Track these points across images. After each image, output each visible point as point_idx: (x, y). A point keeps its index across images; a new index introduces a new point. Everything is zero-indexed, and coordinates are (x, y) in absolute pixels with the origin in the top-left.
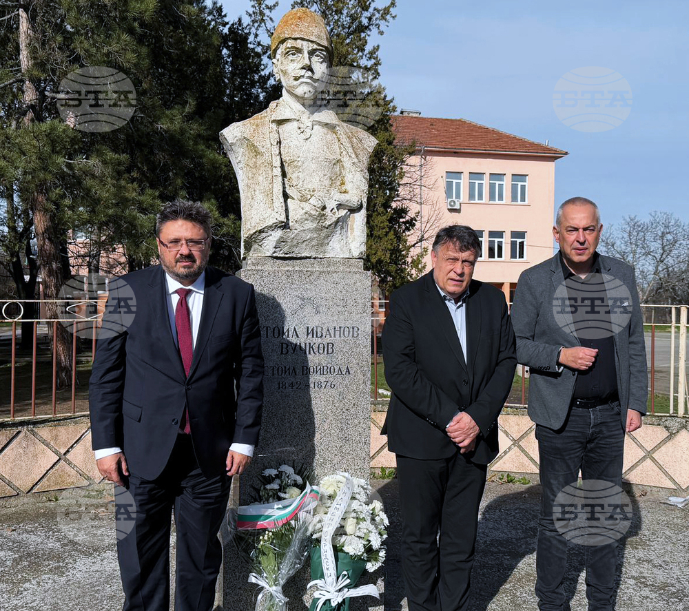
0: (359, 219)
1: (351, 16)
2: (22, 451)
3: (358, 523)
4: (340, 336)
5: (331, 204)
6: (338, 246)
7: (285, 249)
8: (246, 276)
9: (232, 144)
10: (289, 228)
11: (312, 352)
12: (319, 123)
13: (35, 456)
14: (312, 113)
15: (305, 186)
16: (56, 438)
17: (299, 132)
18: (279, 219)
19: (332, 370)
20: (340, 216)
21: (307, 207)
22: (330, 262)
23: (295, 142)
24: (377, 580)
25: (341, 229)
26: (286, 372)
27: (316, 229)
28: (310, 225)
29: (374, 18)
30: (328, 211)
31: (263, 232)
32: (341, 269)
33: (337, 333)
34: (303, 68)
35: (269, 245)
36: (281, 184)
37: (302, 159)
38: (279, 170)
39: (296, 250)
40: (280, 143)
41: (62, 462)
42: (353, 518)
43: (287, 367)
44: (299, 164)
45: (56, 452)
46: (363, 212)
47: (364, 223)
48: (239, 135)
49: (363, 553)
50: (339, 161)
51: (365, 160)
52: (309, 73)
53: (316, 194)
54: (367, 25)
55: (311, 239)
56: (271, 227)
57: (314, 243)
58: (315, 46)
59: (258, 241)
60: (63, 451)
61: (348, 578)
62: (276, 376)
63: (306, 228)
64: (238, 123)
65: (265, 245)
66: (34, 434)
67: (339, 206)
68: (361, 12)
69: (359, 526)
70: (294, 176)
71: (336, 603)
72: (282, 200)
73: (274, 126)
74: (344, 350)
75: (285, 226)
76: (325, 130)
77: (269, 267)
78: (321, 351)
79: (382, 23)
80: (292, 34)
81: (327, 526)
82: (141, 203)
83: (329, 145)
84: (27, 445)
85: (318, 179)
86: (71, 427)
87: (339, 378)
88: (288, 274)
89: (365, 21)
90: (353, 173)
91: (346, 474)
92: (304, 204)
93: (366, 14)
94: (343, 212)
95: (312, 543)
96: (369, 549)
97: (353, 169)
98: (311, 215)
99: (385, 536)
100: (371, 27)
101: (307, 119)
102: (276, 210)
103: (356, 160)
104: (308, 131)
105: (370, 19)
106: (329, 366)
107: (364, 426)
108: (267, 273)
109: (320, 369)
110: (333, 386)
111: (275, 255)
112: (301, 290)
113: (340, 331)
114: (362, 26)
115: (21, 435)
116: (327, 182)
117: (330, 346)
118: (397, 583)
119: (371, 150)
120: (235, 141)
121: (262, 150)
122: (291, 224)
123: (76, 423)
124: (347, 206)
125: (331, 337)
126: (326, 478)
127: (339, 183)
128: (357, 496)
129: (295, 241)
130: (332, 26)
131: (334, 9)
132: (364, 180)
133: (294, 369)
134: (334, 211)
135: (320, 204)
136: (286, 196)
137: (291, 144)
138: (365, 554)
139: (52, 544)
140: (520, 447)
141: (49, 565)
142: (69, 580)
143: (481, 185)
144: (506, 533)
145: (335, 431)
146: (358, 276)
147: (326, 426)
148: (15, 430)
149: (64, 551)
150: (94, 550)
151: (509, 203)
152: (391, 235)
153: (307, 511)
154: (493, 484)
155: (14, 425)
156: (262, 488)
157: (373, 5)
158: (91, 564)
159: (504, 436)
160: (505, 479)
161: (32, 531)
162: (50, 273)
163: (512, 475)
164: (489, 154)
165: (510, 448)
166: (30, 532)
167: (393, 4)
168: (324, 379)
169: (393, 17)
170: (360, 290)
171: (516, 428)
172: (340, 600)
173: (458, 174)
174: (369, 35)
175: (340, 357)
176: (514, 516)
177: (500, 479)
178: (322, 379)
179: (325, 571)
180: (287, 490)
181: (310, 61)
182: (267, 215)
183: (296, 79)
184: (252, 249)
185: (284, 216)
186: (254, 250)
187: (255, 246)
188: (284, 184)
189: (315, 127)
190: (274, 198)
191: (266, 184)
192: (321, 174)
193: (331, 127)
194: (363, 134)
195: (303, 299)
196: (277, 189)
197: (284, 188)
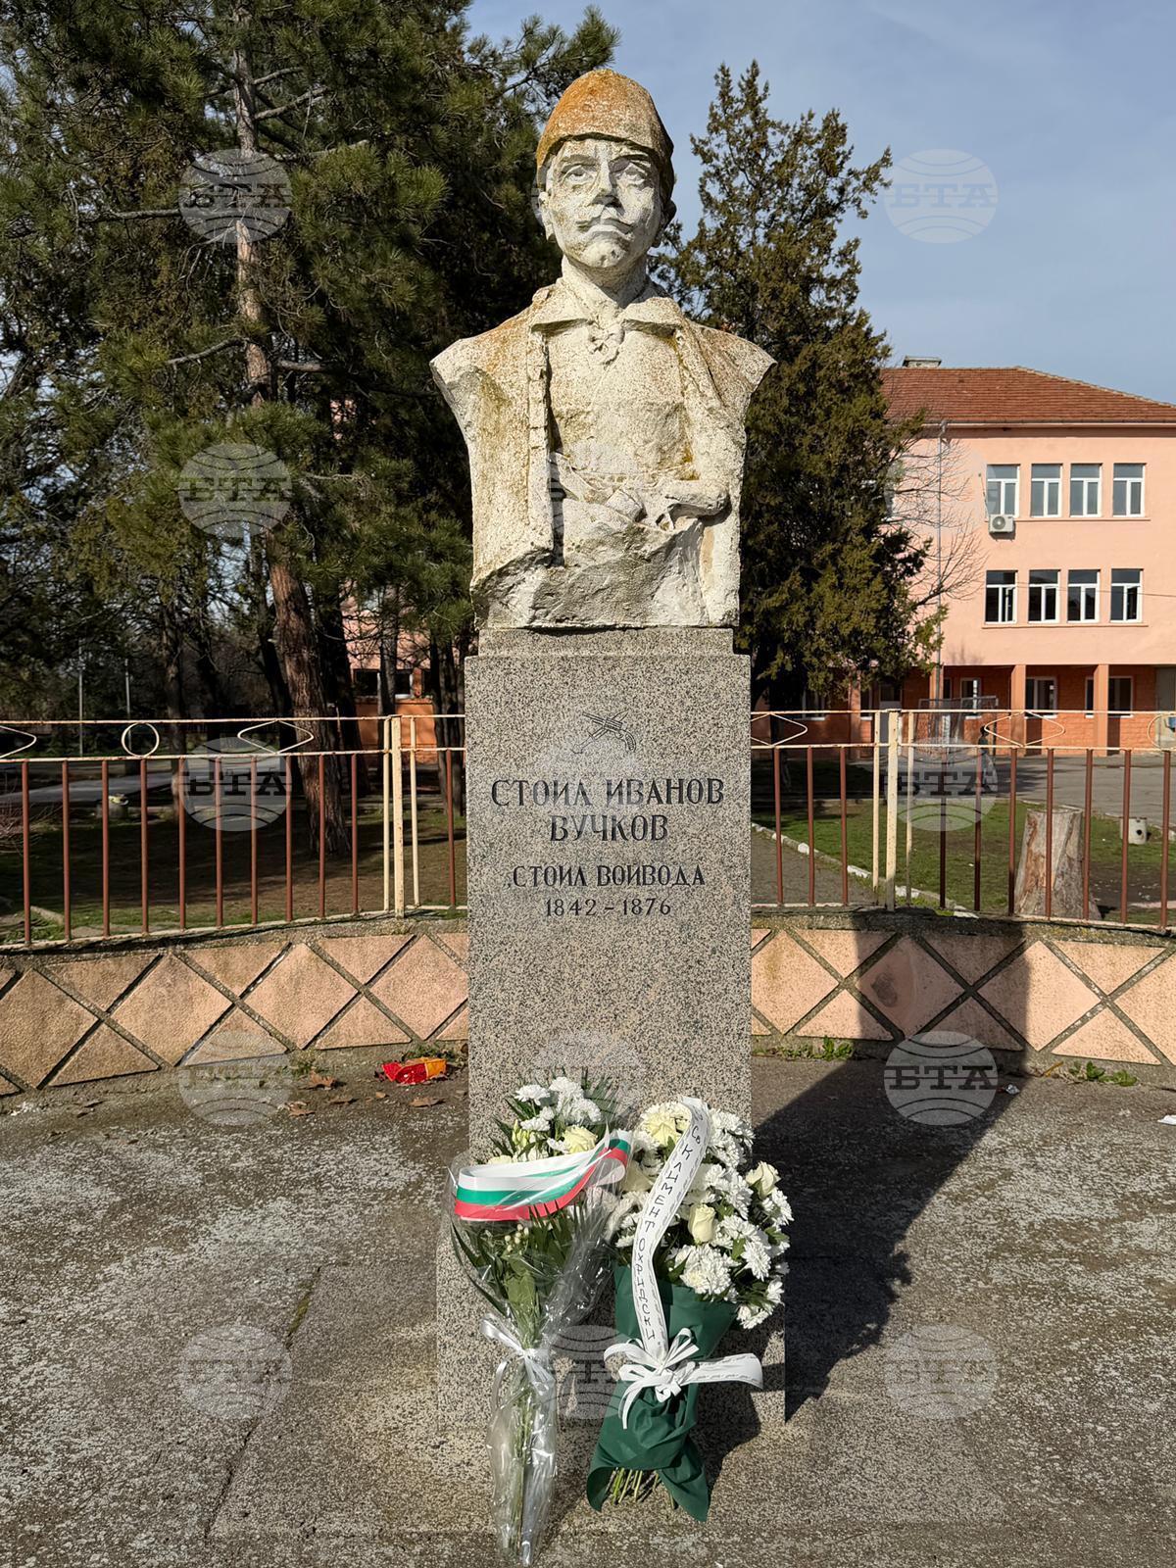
0: (724, 538)
1: (807, 189)
2: (164, 992)
3: (718, 1217)
4: (681, 801)
5: (658, 507)
6: (676, 600)
7: (557, 611)
8: (474, 673)
9: (452, 386)
10: (562, 563)
11: (618, 835)
12: (638, 326)
13: (189, 1000)
14: (624, 305)
15: (604, 469)
16: (225, 968)
17: (592, 347)
18: (537, 543)
19: (664, 875)
20: (677, 531)
21: (601, 513)
22: (657, 635)
23: (582, 371)
24: (769, 1335)
25: (681, 562)
26: (562, 879)
27: (622, 565)
28: (610, 555)
29: (850, 189)
30: (651, 519)
31: (507, 574)
32: (683, 651)
33: (675, 794)
34: (596, 202)
35: (520, 603)
36: (546, 465)
37: (596, 408)
38: (543, 433)
39: (581, 612)
40: (547, 374)
41: (237, 1011)
42: (709, 1205)
43: (566, 869)
44: (590, 419)
45: (226, 994)
46: (733, 521)
47: (735, 547)
48: (465, 363)
49: (728, 1289)
50: (678, 408)
51: (739, 401)
52: (612, 212)
53: (625, 484)
54: (836, 201)
55: (613, 587)
56: (521, 561)
57: (620, 594)
58: (625, 150)
59: (499, 594)
60: (238, 991)
61: (694, 1342)
62: (542, 887)
63: (600, 561)
64: (466, 341)
65: (513, 602)
66: (187, 961)
67: (677, 511)
68: (824, 179)
69: (722, 1224)
70: (578, 448)
71: (667, 1395)
72: (545, 499)
73: (537, 338)
74: (690, 830)
75: (552, 557)
76: (651, 341)
77: (525, 650)
78: (639, 834)
79: (865, 196)
80: (574, 128)
81: (645, 1226)
82: (432, 544)
83: (657, 374)
84: (174, 980)
85: (631, 450)
86: (252, 947)
87: (680, 893)
88: (565, 666)
89: (832, 196)
90: (710, 432)
91: (697, 1103)
92: (596, 509)
93: (835, 182)
94: (685, 524)
95: (615, 1257)
96: (743, 1279)
97: (709, 423)
98: (610, 533)
99: (784, 1245)
100: (844, 206)
101: (611, 318)
102: (533, 524)
103: (715, 403)
104: (612, 346)
105: (841, 191)
106: (658, 865)
107: (737, 998)
108: (518, 665)
109: (638, 872)
110: (665, 909)
111: (535, 624)
112: (593, 699)
113: (680, 788)
114: (828, 205)
115: (163, 963)
116: (652, 458)
117: (659, 822)
118: (828, 1318)
119: (756, 380)
120: (457, 379)
121: (510, 393)
122: (566, 554)
123: (261, 941)
124: (695, 508)
125: (660, 801)
126: (654, 1109)
127: (678, 458)
128: (721, 1155)
129: (577, 593)
130: (772, 211)
131: (776, 178)
132: (734, 449)
133: (580, 872)
134: (664, 521)
135: (632, 508)
136: (558, 493)
137: (573, 376)
138: (733, 1291)
139: (190, 1178)
140: (1115, 1009)
141: (167, 1224)
142: (190, 1263)
143: (1053, 487)
144: (1077, 1205)
145: (672, 1008)
146: (719, 666)
147: (652, 995)
148: (152, 954)
149: (203, 1195)
150: (257, 1195)
151: (1109, 517)
152: (877, 584)
153: (604, 1187)
154: (1057, 1083)
155: (152, 944)
156: (515, 1127)
157: (847, 166)
158: (241, 1226)
159: (1081, 985)
160: (1083, 1073)
161: (163, 1145)
162: (300, 666)
163: (1097, 1065)
164: (1071, 428)
165: (1093, 1011)
166: (160, 1146)
167: (886, 161)
168: (647, 895)
169: (886, 185)
170: (725, 697)
171: (1108, 970)
172: (676, 1390)
173: (1009, 469)
174: (840, 221)
175: (681, 848)
176: (1098, 1162)
177: (1072, 1072)
178: (643, 893)
179: (642, 1324)
180: (566, 1135)
181: (614, 186)
182: (515, 536)
183: (584, 227)
184: (491, 614)
185: (548, 535)
186: (495, 616)
187: (496, 606)
188: (553, 464)
189: (631, 335)
190: (530, 498)
191: (516, 466)
192: (638, 439)
193: (664, 333)
194: (738, 345)
195: (598, 720)
196: (538, 475)
197: (553, 473)
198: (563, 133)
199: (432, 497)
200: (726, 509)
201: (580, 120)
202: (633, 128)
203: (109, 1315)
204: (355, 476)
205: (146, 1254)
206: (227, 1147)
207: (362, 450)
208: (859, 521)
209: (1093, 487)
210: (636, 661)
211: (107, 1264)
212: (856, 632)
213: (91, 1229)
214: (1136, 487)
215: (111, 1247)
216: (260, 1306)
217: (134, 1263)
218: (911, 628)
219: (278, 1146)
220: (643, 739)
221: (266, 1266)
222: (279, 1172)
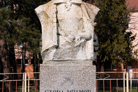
5: (77, 37)
6: (81, 55)
9: (39, 14)
10: (59, 48)
12: (74, 3)
15: (67, 30)
17: (65, 7)
20: (81, 42)
22: (78, 61)
23: (63, 12)
25: (82, 48)
27: (71, 48)
28: (68, 46)
30: (76, 40)
31: (49, 50)
32: (82, 65)
35: (51, 55)
37: (66, 19)
39: (63, 57)
40: (57, 12)
44: (65, 21)
46: (92, 40)
48: (41, 10)
50: (82, 19)
51: (93, 17)
53: (71, 33)
55: (69, 52)
56: (51, 48)
59: (47, 54)
63: (66, 48)
64: (42, 6)
67: (81, 38)
70: (63, 26)
73: (55, 6)
75: (57, 47)
76: (76, 6)
83: (78, 12)
85: (72, 26)
88: (60, 68)
92: (66, 38)
94: (83, 41)
97: (87, 22)
98: (68, 42)
101: (69, 2)
102: (54, 41)
103: (89, 18)
104: (69, 7)
111: (54, 59)
112: (65, 74)
113: (82, 91)
116: (77, 28)
119: (96, 13)
122: (60, 46)
124: (85, 38)
127: (82, 28)
129: (62, 54)
135: (72, 37)
136: (58, 34)
146: (90, 68)
152: (126, 43)
170: (91, 74)
182: (50, 43)
185: (56, 43)
187: (46, 56)
189: (72, 5)
190: (53, 36)
191: (50, 30)
192: (74, 24)
193: (79, 5)
194: (93, 7)
195: (66, 78)
197: (58, 31)
199: (34, 25)
200: (91, 37)
204: (18, 21)
207: (20, 16)
208: (121, 30)
210: (73, 67)
212: (121, 52)
218: (133, 52)
220: (75, 83)
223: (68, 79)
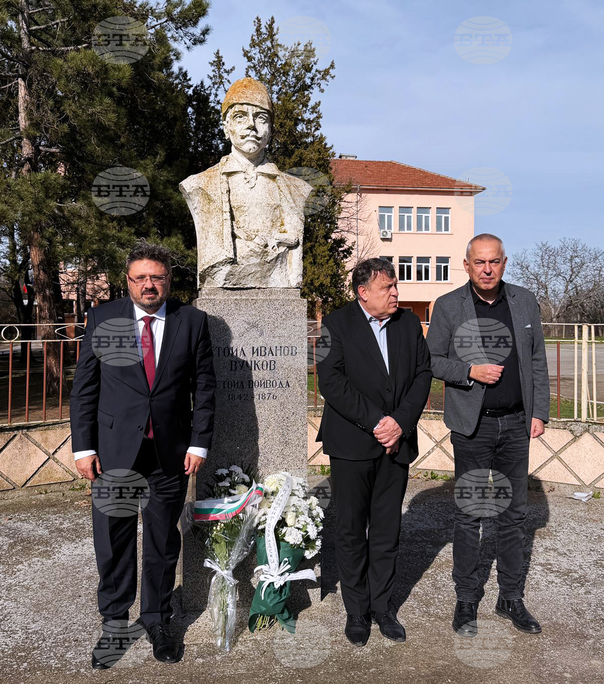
0: (297, 255)
1: (296, 77)
2: (17, 452)
3: (297, 517)
4: (281, 355)
5: (272, 243)
6: (279, 278)
7: (234, 281)
8: (201, 305)
9: (190, 193)
10: (237, 263)
11: (257, 368)
12: (263, 174)
13: (29, 456)
14: (257, 166)
15: (251, 228)
16: (46, 440)
17: (245, 181)
18: (228, 256)
19: (274, 384)
20: (280, 252)
21: (252, 245)
22: (272, 291)
23: (242, 191)
24: (314, 566)
25: (281, 263)
26: (235, 386)
27: (259, 264)
29: (316, 78)
30: (270, 248)
31: (215, 267)
32: (281, 297)
33: (278, 352)
34: (248, 128)
35: (219, 278)
36: (230, 226)
37: (248, 205)
38: (229, 214)
39: (243, 282)
40: (229, 191)
41: (51, 461)
42: (293, 511)
43: (236, 382)
44: (246, 209)
45: (46, 452)
46: (300, 248)
47: (301, 258)
48: (195, 185)
49: (302, 542)
50: (279, 206)
51: (302, 204)
52: (253, 132)
53: (260, 234)
54: (310, 84)
55: (255, 272)
56: (222, 262)
57: (258, 275)
58: (259, 110)
59: (211, 274)
60: (52, 451)
61: (289, 564)
62: (227, 389)
63: (251, 263)
64: (195, 176)
65: (216, 278)
66: (28, 437)
67: (280, 244)
68: (305, 73)
69: (298, 519)
70: (241, 219)
71: (279, 586)
72: (231, 239)
73: (224, 177)
74: (284, 366)
75: (233, 262)
76: (267, 180)
77: (221, 296)
78: (265, 368)
79: (323, 82)
80: (239, 100)
81: (270, 519)
83: (271, 192)
84: (22, 446)
85: (261, 221)
86: (59, 431)
87: (280, 391)
88: (237, 302)
89: (308, 81)
90: (291, 215)
91: (287, 474)
92: (249, 243)
93: (309, 75)
94: (282, 249)
95: (258, 533)
96: (307, 539)
97: (291, 212)
98: (255, 252)
99: (321, 528)
100: (313, 86)
101: (252, 171)
102: (226, 248)
103: (293, 205)
104: (253, 181)
105: (312, 79)
106: (272, 380)
107: (302, 432)
108: (218, 302)
109: (264, 383)
110: (275, 397)
111: (225, 286)
112: (247, 315)
113: (281, 350)
114: (306, 85)
115: (17, 438)
116: (269, 224)
117: (273, 363)
119: (307, 196)
120: (192, 191)
121: (215, 198)
122: (238, 260)
123: (63, 427)
124: (286, 243)
125: (273, 355)
126: (270, 477)
127: (279, 224)
128: (296, 493)
129: (242, 275)
130: (280, 86)
131: (282, 71)
132: (300, 222)
133: (242, 383)
134: (275, 248)
135: (263, 243)
136: (234, 236)
137: (239, 192)
138: (303, 543)
139: (42, 532)
140: (442, 448)
141: (39, 549)
142: (55, 563)
143: (409, 218)
144: (429, 525)
145: (277, 437)
146: (295, 303)
147: (269, 432)
148: (12, 434)
149: (51, 538)
150: (77, 537)
151: (435, 232)
152: (331, 262)
153: (253, 506)
154: (419, 481)
155: (12, 429)
156: (215, 485)
157: (315, 68)
158: (74, 549)
159: (428, 438)
160: (429, 476)
161: (25, 520)
162: (44, 298)
163: (435, 472)
164: (417, 191)
165: (433, 449)
166: (24, 520)
167: (332, 66)
168: (268, 392)
169: (332, 77)
170: (298, 315)
171: (438, 431)
172: (282, 583)
173: (389, 208)
174: (311, 93)
175: (281, 373)
176: (437, 509)
177: (425, 476)
178: (266, 391)
179: (269, 558)
180: (236, 488)
181: (254, 122)
182: (218, 253)
183: (243, 137)
184: (206, 281)
185: (232, 253)
186: (208, 282)
187: (209, 279)
188: (232, 226)
189: (259, 177)
190: (224, 238)
191: (217, 226)
192: (264, 217)
193: (273, 177)
196: (227, 231)
197: (233, 229)
198: (235, 102)
200: (298, 244)
201: (242, 98)
202: (262, 102)
203: (25, 583)
204: (78, 205)
205: (33, 561)
206: (56, 520)
208: (322, 232)
209: (427, 218)
210: (264, 301)
211: (17, 565)
212: (321, 285)
213: (3, 553)
214: (447, 219)
215: (16, 559)
216: (92, 576)
217: (29, 565)
218: (347, 283)
219: (79, 518)
220: (267, 332)
221: (90, 562)
222: (84, 528)
223: (254, 326)
